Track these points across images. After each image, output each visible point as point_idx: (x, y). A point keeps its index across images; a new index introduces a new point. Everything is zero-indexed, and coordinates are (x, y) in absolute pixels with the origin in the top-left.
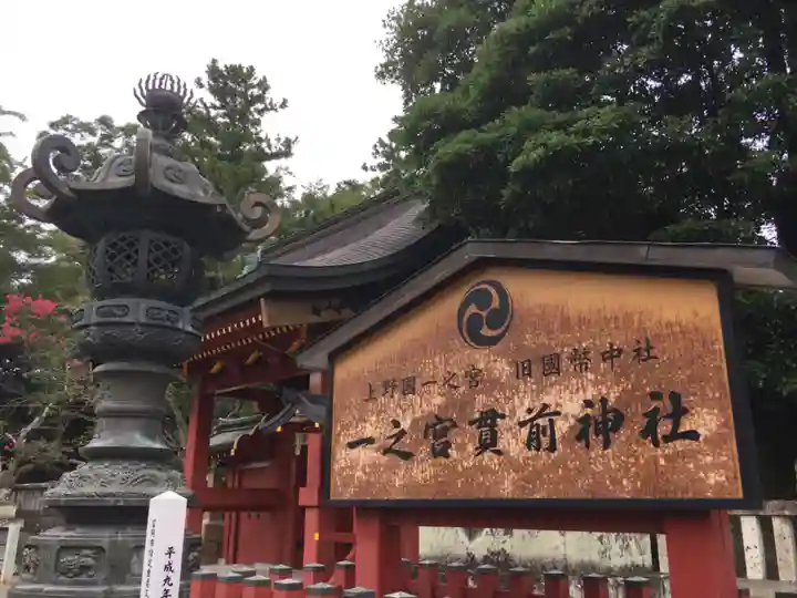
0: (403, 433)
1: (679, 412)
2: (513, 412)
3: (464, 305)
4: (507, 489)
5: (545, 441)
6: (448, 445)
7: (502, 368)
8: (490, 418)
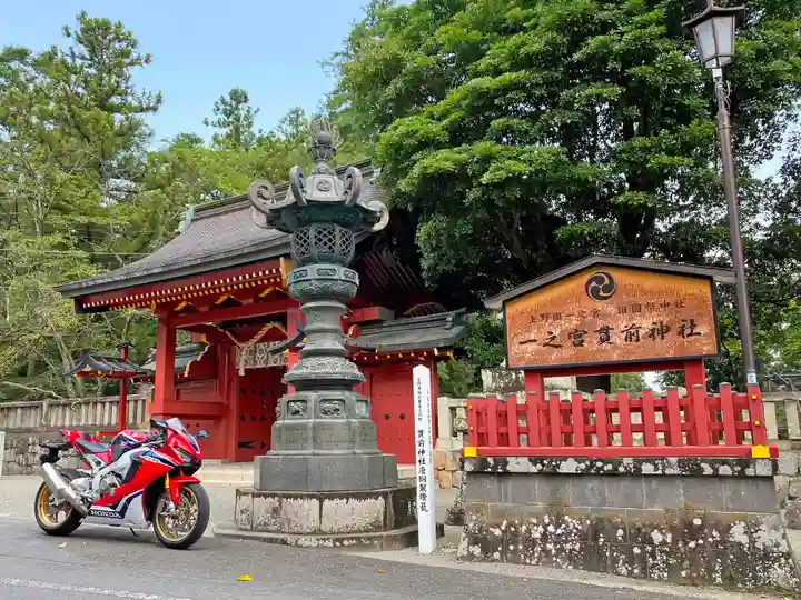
0: (555, 337)
1: (693, 325)
2: (618, 327)
3: (589, 282)
4: (615, 357)
5: (634, 338)
6: (583, 341)
7: (612, 309)
8: (606, 330)
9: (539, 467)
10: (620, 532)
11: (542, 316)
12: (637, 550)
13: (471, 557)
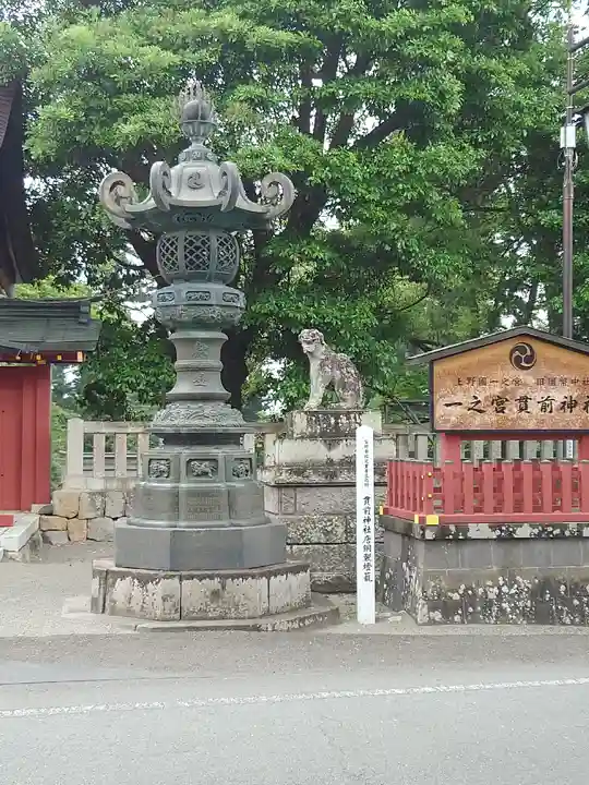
0: (479, 401)
2: (535, 398)
3: (512, 352)
4: (531, 426)
5: (549, 410)
6: (504, 408)
7: (531, 380)
8: (525, 399)
9: (498, 533)
10: (563, 588)
11: (469, 379)
12: (576, 602)
13: (432, 622)
